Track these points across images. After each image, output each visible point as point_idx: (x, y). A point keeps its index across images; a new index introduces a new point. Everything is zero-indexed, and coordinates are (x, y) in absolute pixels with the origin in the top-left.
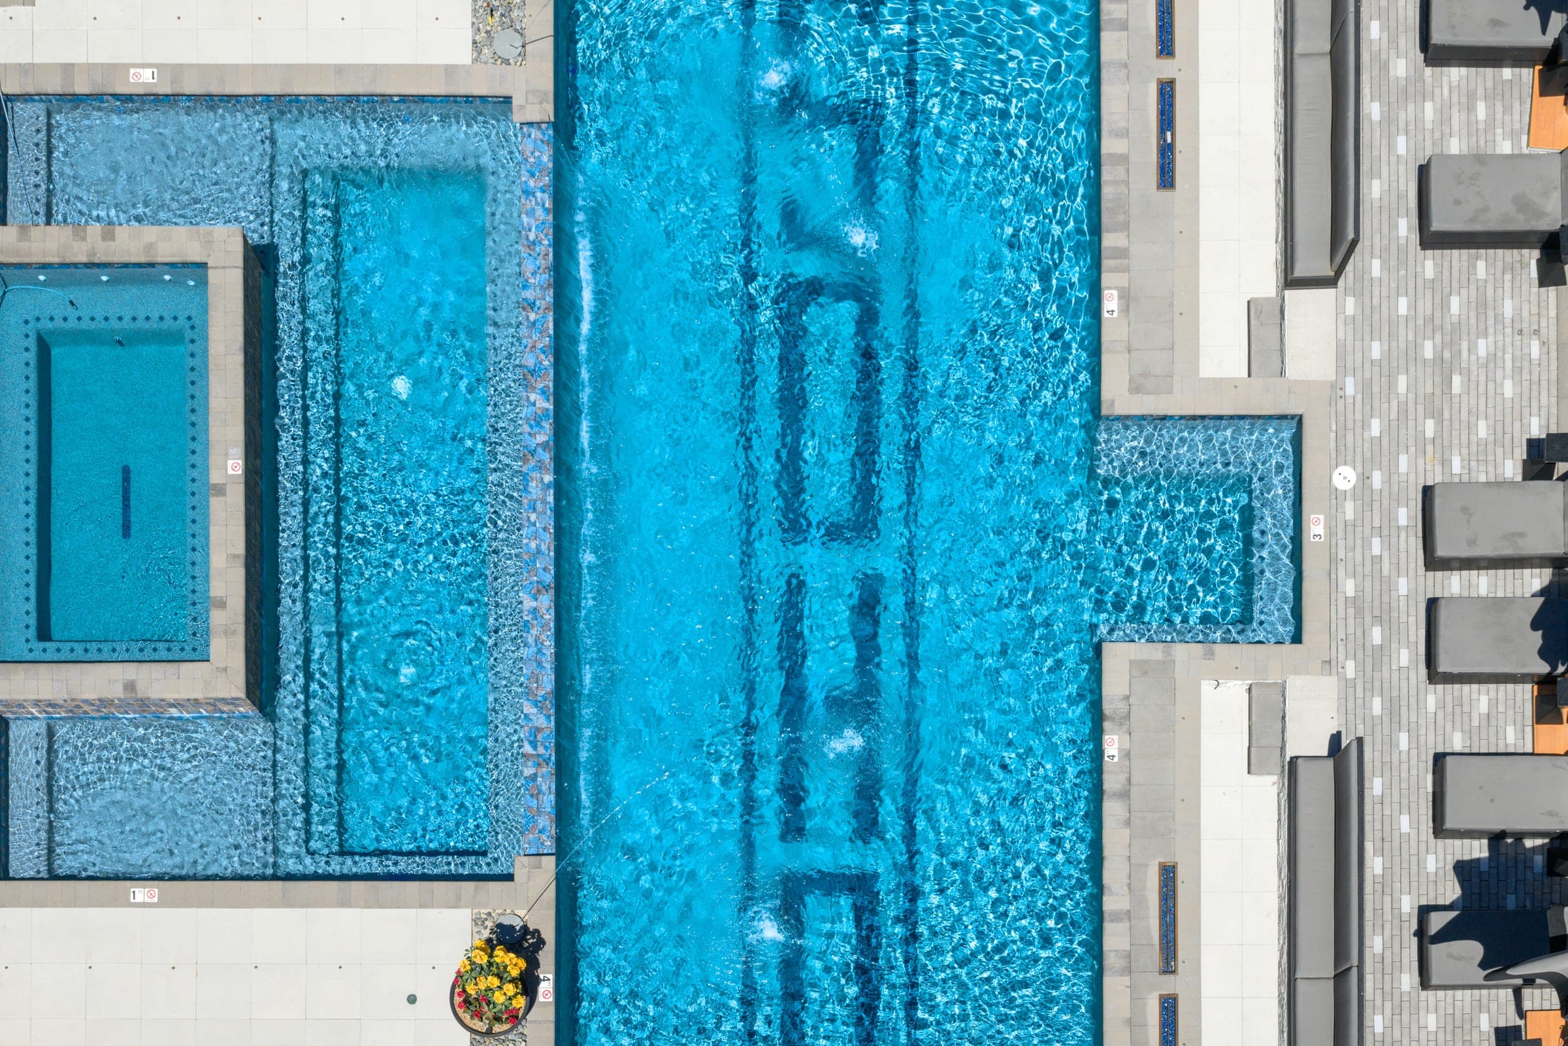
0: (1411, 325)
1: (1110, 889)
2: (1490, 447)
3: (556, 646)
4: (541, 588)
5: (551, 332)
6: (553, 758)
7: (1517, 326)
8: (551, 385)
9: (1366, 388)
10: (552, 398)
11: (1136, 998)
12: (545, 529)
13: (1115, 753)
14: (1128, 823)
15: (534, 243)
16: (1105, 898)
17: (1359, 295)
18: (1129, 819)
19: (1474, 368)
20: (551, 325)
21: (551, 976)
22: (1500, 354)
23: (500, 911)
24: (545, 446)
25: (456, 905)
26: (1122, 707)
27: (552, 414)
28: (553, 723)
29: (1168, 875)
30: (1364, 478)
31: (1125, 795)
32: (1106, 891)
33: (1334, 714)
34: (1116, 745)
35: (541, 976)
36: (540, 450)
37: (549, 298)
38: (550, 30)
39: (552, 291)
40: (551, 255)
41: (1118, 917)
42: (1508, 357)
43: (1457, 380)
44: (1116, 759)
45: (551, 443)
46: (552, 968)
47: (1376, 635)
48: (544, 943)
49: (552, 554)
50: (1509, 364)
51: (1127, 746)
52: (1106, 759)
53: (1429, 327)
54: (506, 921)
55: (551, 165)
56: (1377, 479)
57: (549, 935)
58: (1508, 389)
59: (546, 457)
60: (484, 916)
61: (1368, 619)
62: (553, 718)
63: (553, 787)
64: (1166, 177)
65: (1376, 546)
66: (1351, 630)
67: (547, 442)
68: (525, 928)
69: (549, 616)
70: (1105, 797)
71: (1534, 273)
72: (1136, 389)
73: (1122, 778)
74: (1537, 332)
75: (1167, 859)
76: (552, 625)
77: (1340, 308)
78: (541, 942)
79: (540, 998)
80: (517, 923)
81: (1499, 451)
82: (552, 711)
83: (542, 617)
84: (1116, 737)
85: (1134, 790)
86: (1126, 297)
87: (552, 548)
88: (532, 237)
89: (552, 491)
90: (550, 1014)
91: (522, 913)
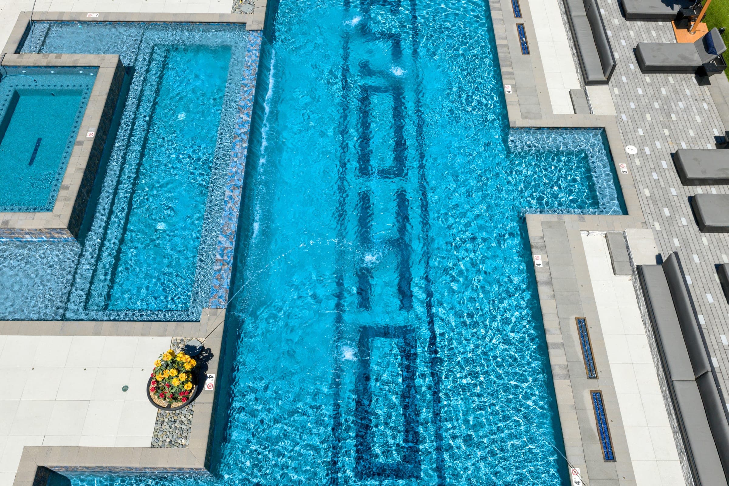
0: (646, 97)
1: (549, 331)
2: (698, 139)
3: (240, 211)
4: (236, 187)
5: (254, 94)
6: (232, 262)
7: (694, 98)
8: (251, 112)
9: (632, 118)
10: (251, 117)
11: (576, 393)
12: (241, 164)
13: (541, 263)
14: (554, 297)
15: (250, 66)
16: (547, 336)
17: (619, 88)
18: (554, 295)
19: (680, 112)
20: (254, 92)
21: (214, 376)
22: (690, 107)
23: (189, 339)
24: (245, 133)
25: (163, 334)
26: (541, 242)
27: (250, 122)
28: (234, 246)
29: (582, 324)
30: (641, 150)
31: (549, 283)
32: (547, 332)
33: (655, 246)
34: (540, 259)
35: (208, 375)
36: (242, 135)
37: (254, 83)
38: (266, 5)
39: (255, 82)
40: (257, 70)
41: (556, 346)
42: (694, 108)
43: (673, 116)
44: (541, 266)
45: (248, 132)
46: (216, 370)
47: (666, 212)
48: (212, 355)
49: (243, 174)
50: (695, 111)
51: (547, 260)
52: (536, 265)
53: (654, 98)
54: (191, 344)
55: (260, 43)
56: (647, 150)
57: (216, 351)
58: (698, 119)
59: (245, 137)
60: (179, 341)
61: (660, 205)
62: (234, 243)
63: (230, 275)
64: (525, 50)
65: (655, 176)
66: (653, 209)
67: (247, 132)
68: (202, 348)
69: (238, 199)
70: (539, 284)
71: (695, 81)
72: (524, 117)
73: (547, 275)
74: (704, 100)
75: (581, 316)
76: (239, 202)
77: (612, 92)
78: (211, 355)
79: (206, 388)
80: (198, 345)
81: (702, 141)
82: (234, 240)
83: (234, 199)
84: (540, 256)
85: (554, 281)
86: (514, 87)
87: (244, 171)
88: (249, 64)
89: (246, 150)
90: (210, 398)
91: (202, 339)
